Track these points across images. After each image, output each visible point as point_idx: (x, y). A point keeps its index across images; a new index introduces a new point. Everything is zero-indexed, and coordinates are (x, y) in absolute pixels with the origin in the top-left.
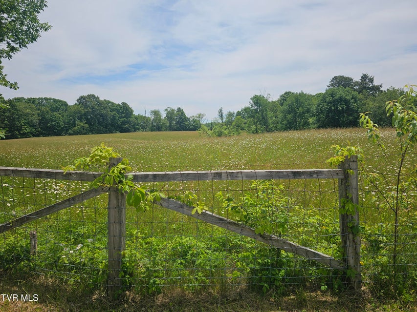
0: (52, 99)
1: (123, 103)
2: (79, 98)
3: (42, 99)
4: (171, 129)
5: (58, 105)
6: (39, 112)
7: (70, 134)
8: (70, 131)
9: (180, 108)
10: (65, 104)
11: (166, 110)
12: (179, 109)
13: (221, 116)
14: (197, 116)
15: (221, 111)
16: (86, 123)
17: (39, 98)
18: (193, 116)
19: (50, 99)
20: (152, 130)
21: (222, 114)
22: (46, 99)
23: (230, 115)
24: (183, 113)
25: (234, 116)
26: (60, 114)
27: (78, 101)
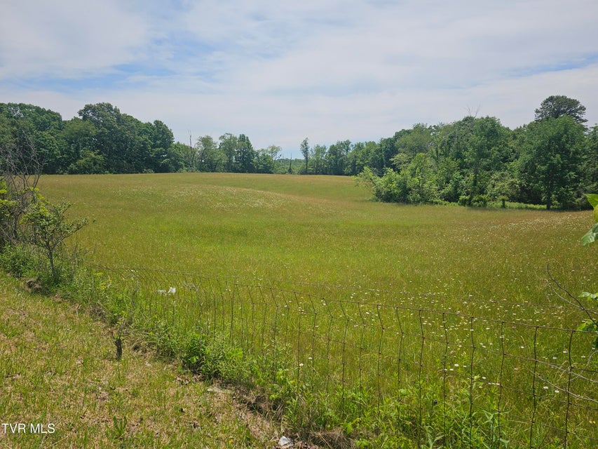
0: (34, 107)
1: (157, 122)
2: (83, 108)
3: (15, 106)
4: (230, 168)
5: (46, 120)
6: (15, 128)
7: (72, 172)
8: (72, 166)
9: (243, 136)
10: (56, 117)
11: (222, 137)
12: (243, 138)
13: (305, 152)
14: (269, 150)
15: (306, 144)
16: (99, 154)
17: (9, 105)
18: (263, 150)
19: (30, 107)
20: (202, 170)
21: (307, 149)
22: (22, 106)
23: (320, 150)
24: (249, 144)
25: (325, 153)
26: (52, 135)
27: (80, 113)
